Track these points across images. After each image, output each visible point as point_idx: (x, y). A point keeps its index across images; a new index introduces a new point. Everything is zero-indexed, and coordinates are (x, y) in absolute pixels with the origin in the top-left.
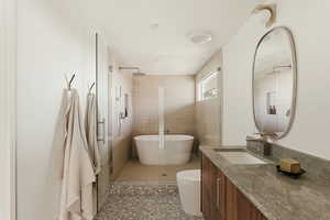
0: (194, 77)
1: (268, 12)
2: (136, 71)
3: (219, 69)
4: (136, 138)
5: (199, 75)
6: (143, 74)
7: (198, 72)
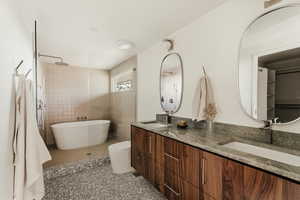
0: (109, 72)
1: (169, 43)
2: (60, 61)
3: (135, 70)
4: (53, 126)
5: (114, 71)
6: (66, 65)
7: (113, 68)
